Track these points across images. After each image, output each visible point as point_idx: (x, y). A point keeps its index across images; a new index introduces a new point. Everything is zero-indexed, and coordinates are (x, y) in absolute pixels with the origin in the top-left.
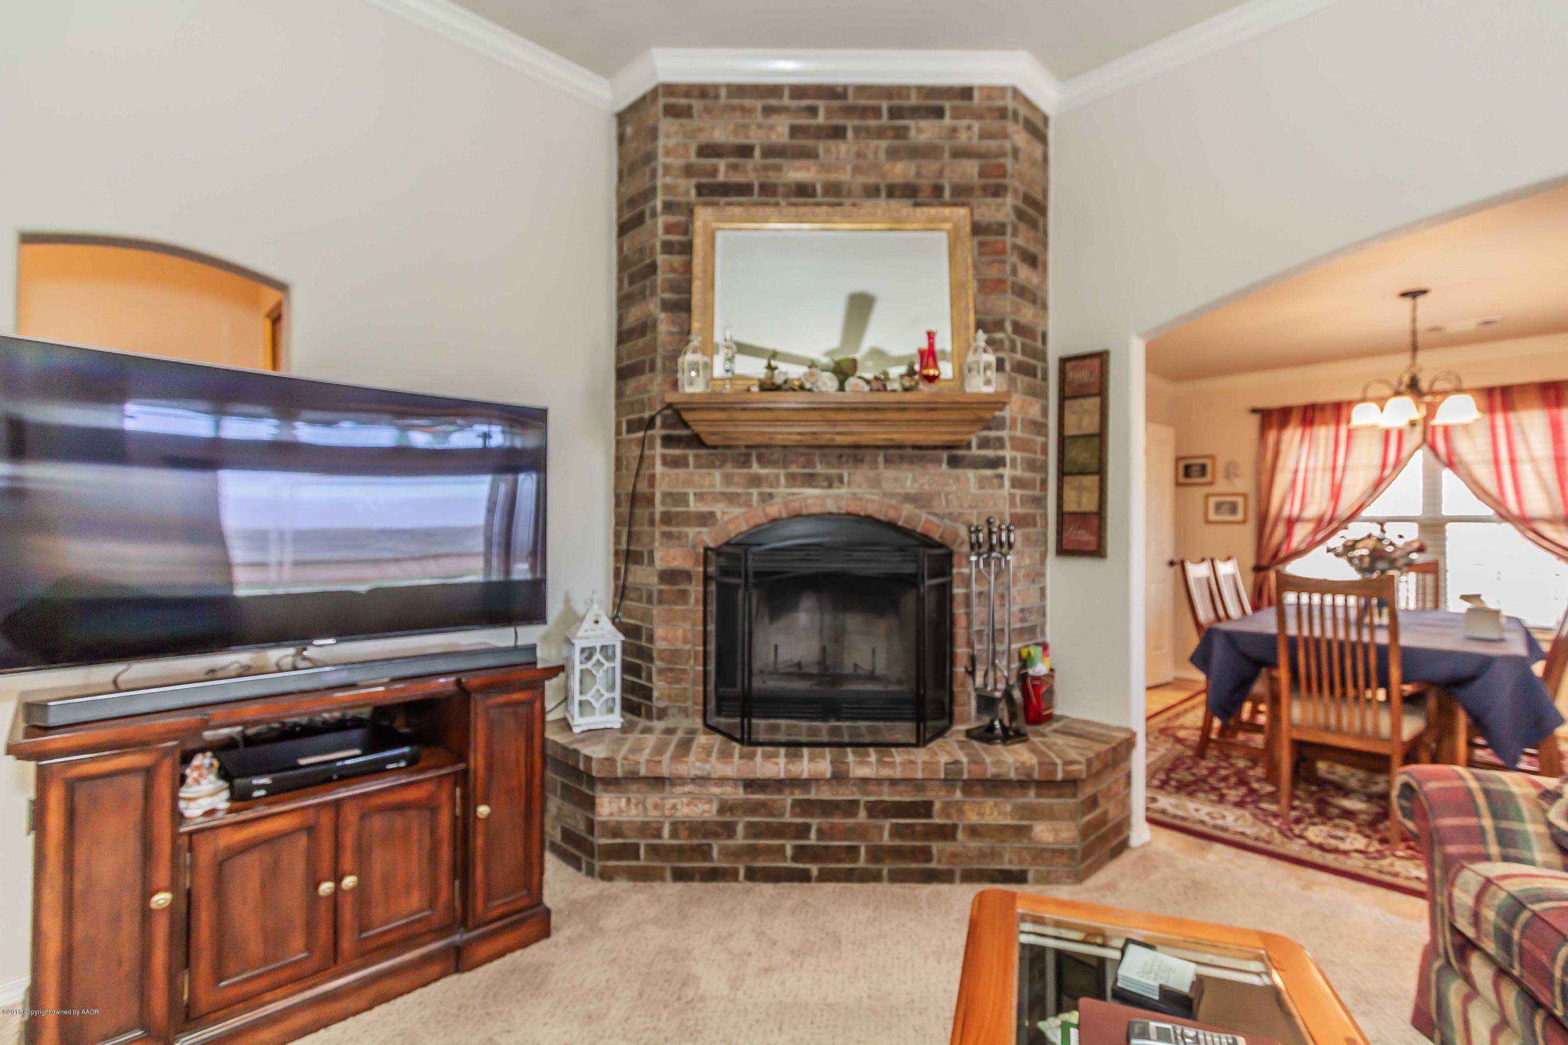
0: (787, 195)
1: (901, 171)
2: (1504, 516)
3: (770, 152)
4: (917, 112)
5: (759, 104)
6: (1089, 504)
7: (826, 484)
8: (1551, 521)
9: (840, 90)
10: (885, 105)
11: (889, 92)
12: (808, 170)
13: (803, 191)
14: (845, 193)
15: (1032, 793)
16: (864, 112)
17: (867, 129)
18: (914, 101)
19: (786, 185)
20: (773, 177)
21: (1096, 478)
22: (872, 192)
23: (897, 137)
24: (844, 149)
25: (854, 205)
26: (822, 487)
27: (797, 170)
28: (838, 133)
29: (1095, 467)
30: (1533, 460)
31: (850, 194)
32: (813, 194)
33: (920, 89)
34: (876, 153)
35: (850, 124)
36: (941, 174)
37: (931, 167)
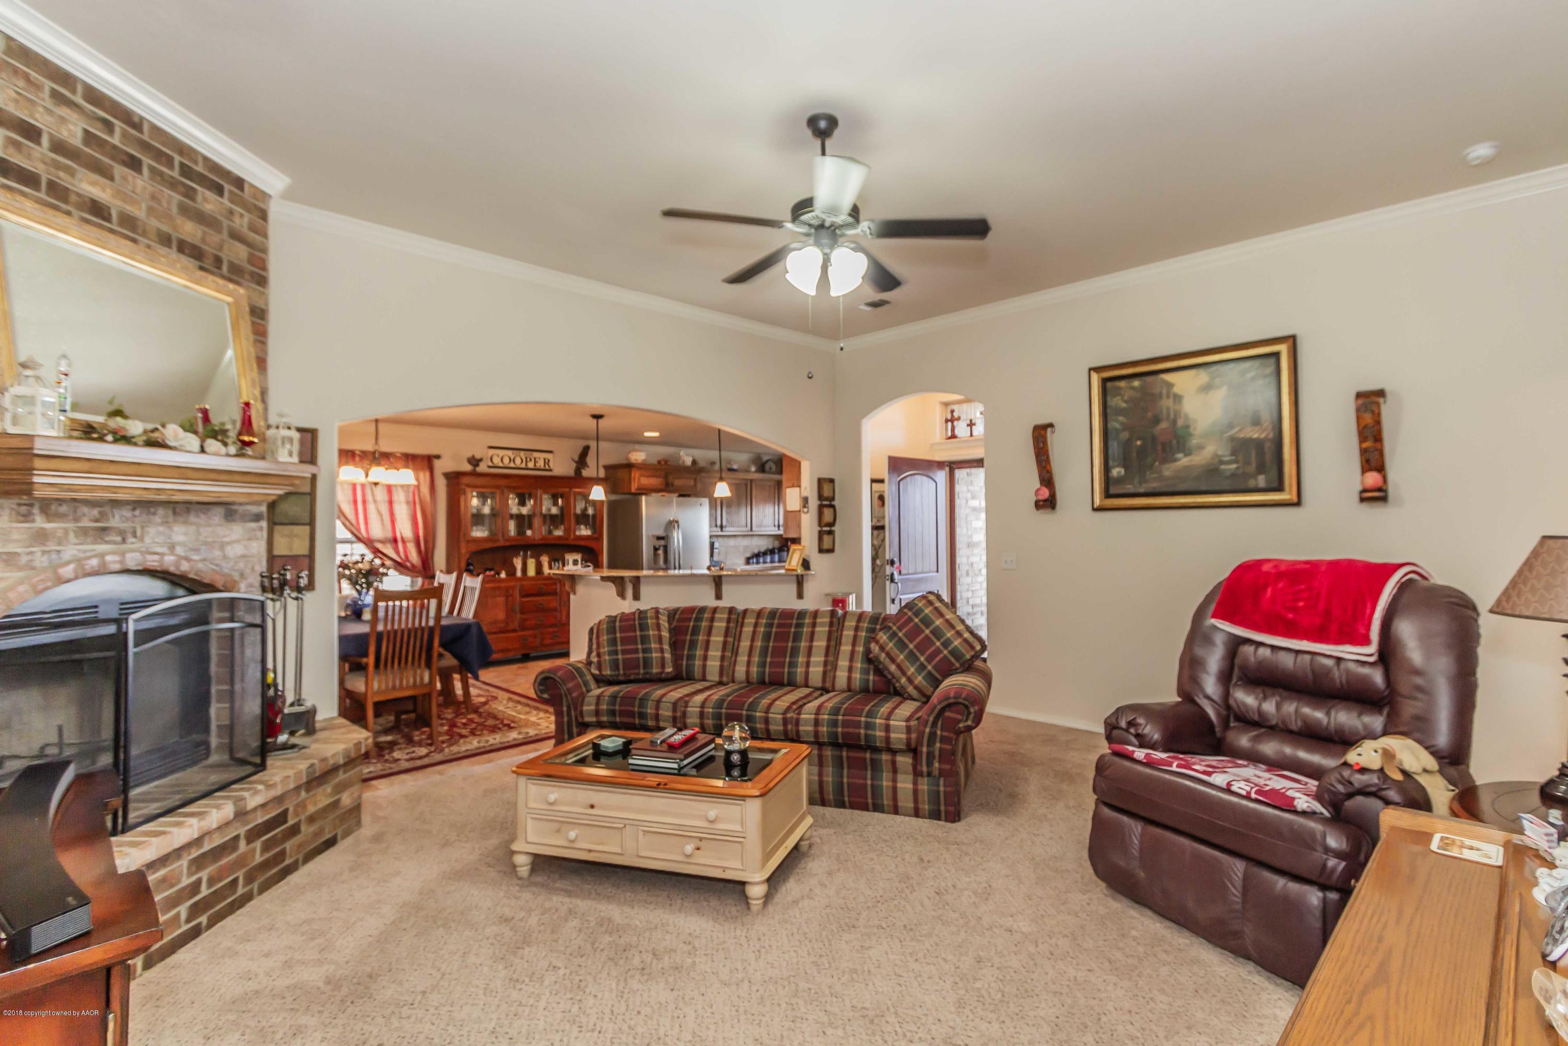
0: (80, 206)
1: (189, 230)
2: (360, 540)
3: (59, 147)
4: (202, 180)
5: (48, 85)
6: (300, 548)
7: (119, 539)
8: (382, 542)
9: (136, 119)
10: (177, 159)
11: (183, 149)
12: (104, 190)
13: (97, 210)
14: (140, 232)
15: (341, 772)
16: (159, 155)
17: (161, 174)
18: (200, 168)
19: (79, 195)
20: (63, 179)
21: (307, 528)
22: (165, 240)
23: (186, 196)
24: (141, 183)
25: (149, 247)
26: (115, 543)
27: (93, 184)
28: (134, 164)
29: (307, 520)
30: (375, 501)
31: (144, 234)
32: (108, 219)
33: (206, 159)
34: (169, 203)
35: (147, 161)
36: (221, 248)
37: (214, 238)
